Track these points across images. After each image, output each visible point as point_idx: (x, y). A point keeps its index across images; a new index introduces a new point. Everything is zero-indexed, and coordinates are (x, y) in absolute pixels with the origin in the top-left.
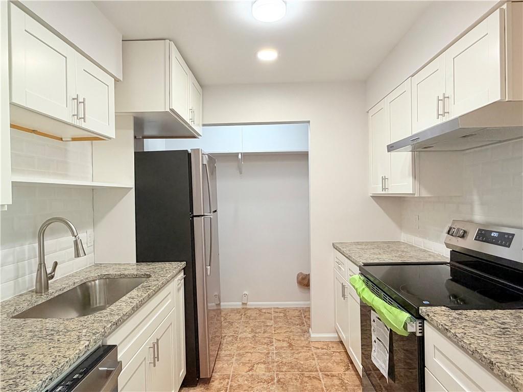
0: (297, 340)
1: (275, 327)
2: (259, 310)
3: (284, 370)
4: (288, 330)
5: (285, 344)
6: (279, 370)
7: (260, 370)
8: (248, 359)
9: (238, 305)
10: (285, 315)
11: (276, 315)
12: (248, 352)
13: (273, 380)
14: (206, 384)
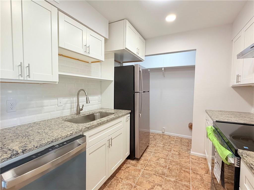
0: (183, 153)
1: (174, 145)
2: (169, 136)
3: (173, 164)
4: (180, 147)
5: (177, 153)
6: (170, 163)
7: (162, 161)
8: (158, 155)
9: (160, 132)
10: (181, 141)
11: (177, 140)
12: (159, 152)
13: (166, 167)
14: (138, 160)
